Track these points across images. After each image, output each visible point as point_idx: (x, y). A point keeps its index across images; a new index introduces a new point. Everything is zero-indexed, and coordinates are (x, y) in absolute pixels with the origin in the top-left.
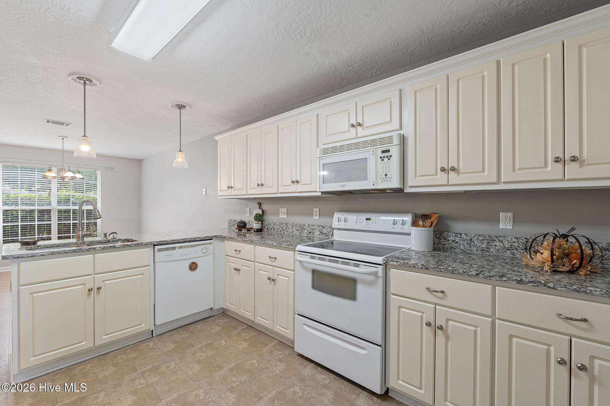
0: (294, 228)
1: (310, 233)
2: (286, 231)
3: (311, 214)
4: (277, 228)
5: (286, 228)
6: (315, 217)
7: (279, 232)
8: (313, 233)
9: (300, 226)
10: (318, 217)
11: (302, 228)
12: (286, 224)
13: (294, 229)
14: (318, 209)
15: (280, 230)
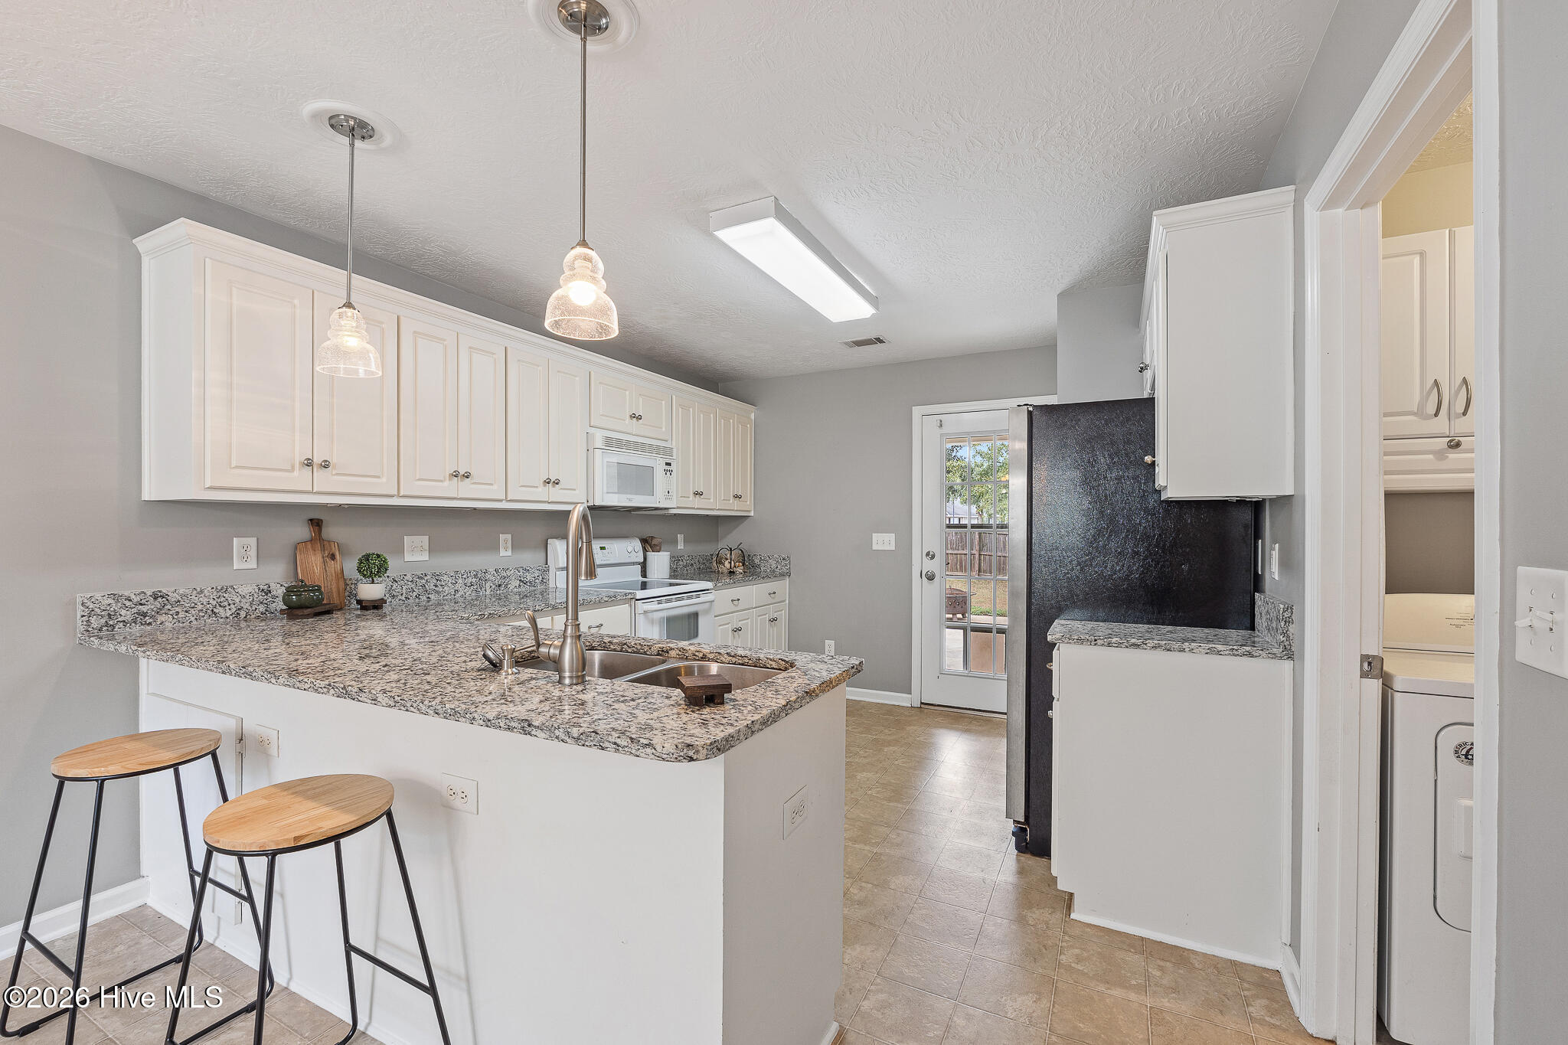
0: (460, 581)
1: (500, 586)
2: (438, 592)
3: (495, 547)
4: (404, 591)
5: (436, 586)
6: (503, 553)
7: (411, 601)
8: (506, 586)
9: (476, 576)
10: (509, 553)
11: (480, 577)
12: (437, 576)
13: (460, 585)
14: (509, 536)
15: (415, 594)
